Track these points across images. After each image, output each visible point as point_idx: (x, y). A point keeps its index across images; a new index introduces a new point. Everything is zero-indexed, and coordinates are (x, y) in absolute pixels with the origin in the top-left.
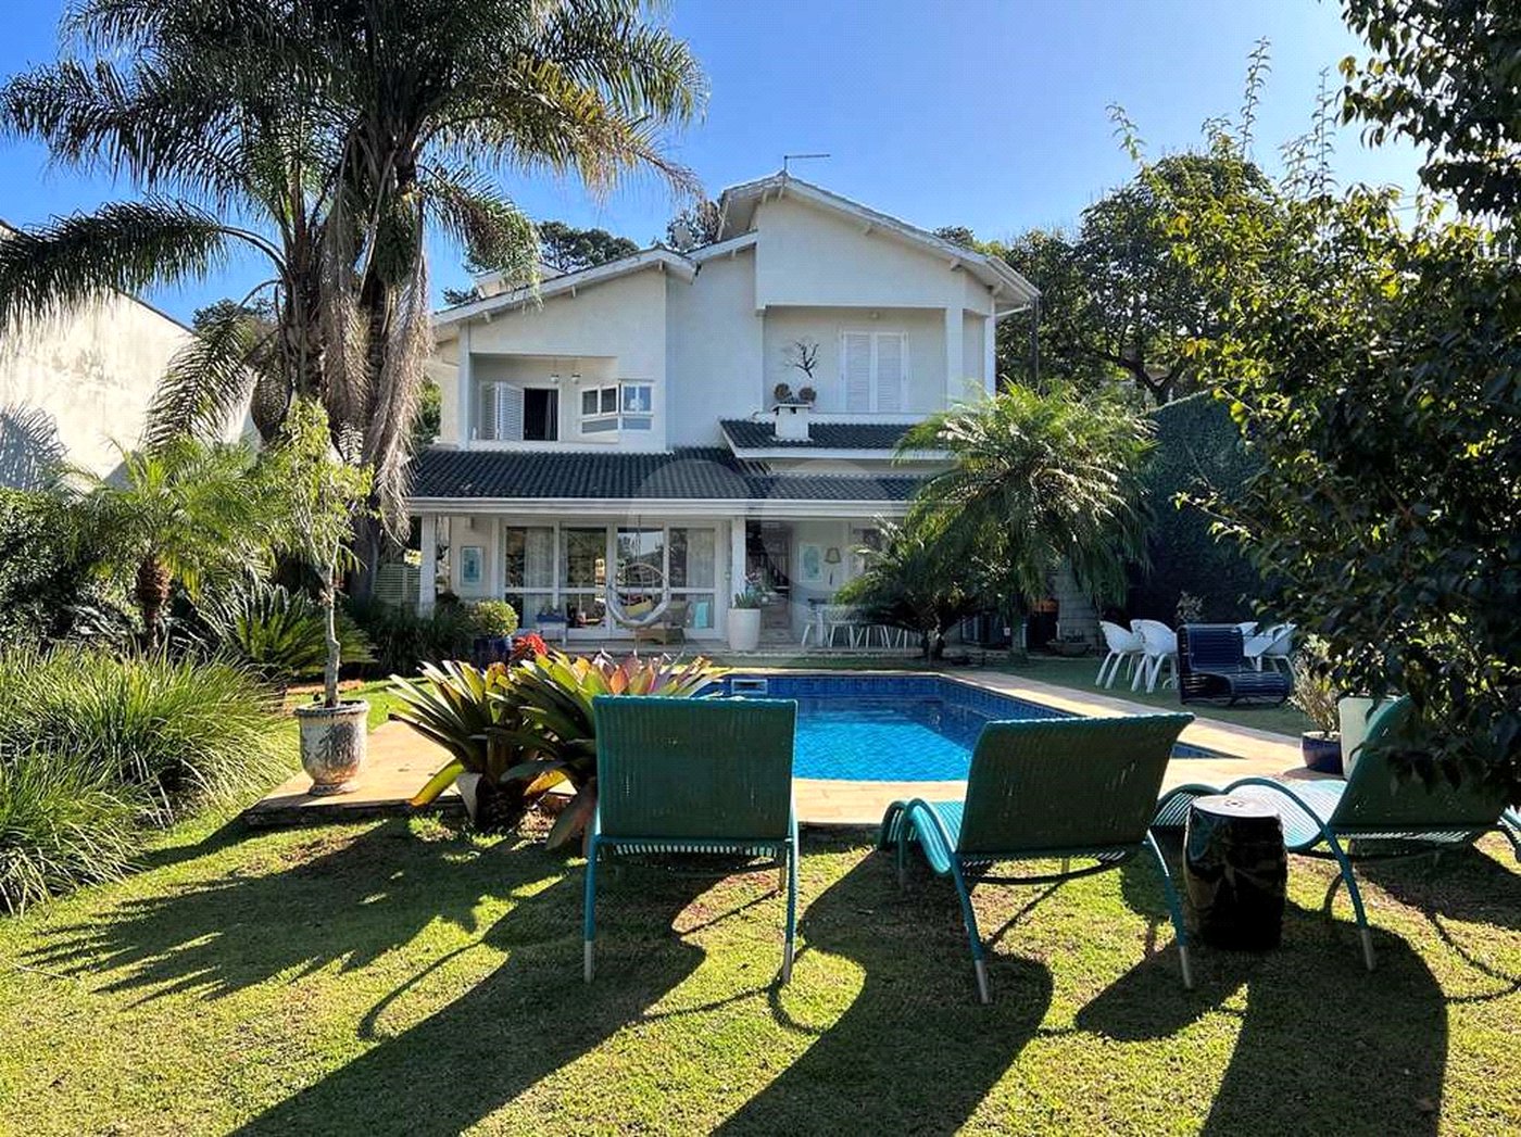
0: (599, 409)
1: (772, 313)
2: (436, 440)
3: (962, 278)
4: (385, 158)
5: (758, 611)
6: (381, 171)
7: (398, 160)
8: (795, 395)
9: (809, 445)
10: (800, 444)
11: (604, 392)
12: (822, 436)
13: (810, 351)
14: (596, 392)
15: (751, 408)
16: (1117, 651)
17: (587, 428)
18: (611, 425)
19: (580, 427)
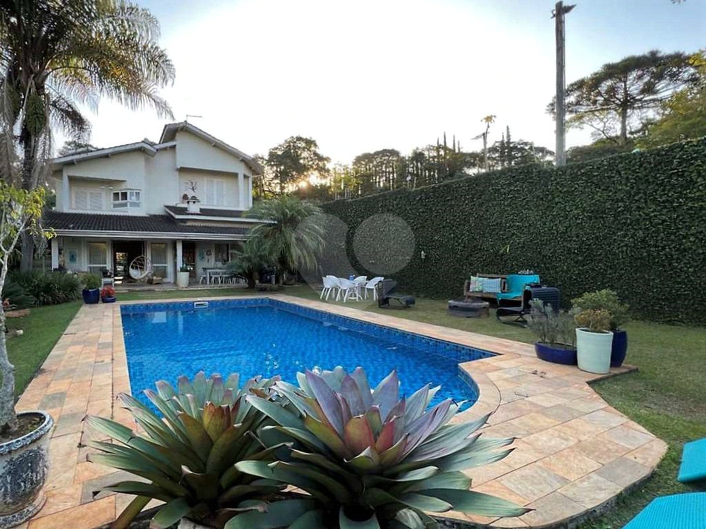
0: (120, 199)
1: (182, 170)
2: (54, 208)
3: (243, 163)
4: (29, 77)
5: (188, 273)
6: (27, 83)
7: (36, 79)
8: (190, 197)
9: (200, 215)
10: (197, 214)
11: (122, 193)
12: (204, 212)
13: (194, 184)
14: (118, 193)
15: (176, 201)
16: (329, 287)
17: (115, 206)
18: (125, 205)
19: (112, 206)
